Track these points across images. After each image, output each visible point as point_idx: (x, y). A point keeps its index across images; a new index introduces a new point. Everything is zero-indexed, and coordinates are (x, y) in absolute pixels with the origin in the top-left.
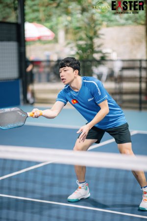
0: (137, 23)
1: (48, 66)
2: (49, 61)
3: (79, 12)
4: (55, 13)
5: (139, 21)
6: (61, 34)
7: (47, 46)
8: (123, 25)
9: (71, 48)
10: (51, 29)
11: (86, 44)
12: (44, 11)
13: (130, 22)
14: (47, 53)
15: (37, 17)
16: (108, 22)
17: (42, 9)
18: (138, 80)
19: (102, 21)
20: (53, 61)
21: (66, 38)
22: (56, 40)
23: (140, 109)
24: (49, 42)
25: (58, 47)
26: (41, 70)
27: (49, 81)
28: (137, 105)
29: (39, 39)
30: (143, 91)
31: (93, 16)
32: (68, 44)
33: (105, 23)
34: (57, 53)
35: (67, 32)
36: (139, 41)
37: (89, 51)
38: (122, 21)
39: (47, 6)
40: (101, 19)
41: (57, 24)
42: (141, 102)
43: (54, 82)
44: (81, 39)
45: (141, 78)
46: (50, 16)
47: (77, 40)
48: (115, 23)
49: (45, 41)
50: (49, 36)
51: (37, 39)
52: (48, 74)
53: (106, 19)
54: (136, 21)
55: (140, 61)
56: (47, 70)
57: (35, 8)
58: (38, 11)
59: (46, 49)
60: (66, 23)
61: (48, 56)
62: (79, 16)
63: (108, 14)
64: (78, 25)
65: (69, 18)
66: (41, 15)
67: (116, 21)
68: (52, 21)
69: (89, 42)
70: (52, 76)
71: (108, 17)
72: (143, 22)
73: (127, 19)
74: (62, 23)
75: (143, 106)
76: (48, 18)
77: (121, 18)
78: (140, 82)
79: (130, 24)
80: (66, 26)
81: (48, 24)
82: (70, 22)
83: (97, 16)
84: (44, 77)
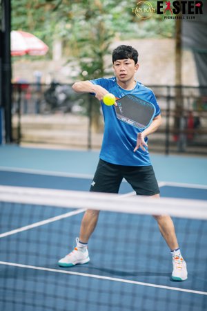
0: (163, 35)
1: (39, 91)
2: (39, 85)
3: (83, 17)
4: (50, 19)
5: (164, 33)
6: (57, 47)
7: (37, 63)
8: (143, 37)
9: (73, 67)
10: (43, 39)
11: (93, 63)
12: (33, 14)
13: (152, 33)
14: (37, 73)
15: (24, 23)
16: (123, 34)
17: (30, 11)
18: (165, 113)
19: (115, 31)
20: (45, 85)
21: (63, 54)
22: (49, 56)
23: (167, 152)
24: (40, 58)
25: (52, 66)
26: (28, 96)
27: (39, 112)
28: (163, 148)
29: (27, 53)
30: (171, 129)
31: (102, 24)
32: (69, 61)
33: (118, 34)
34: (51, 74)
35: (65, 44)
36: (165, 60)
37: (97, 72)
38: (142, 33)
39: (38, 8)
40: (113, 28)
41: (51, 34)
42: (167, 144)
43: (46, 114)
44: (85, 56)
45: (168, 110)
46: (41, 21)
47: (81, 57)
48: (131, 34)
49: (35, 56)
50: (40, 50)
51: (24, 54)
52: (38, 103)
53: (119, 28)
54: (160, 32)
55: (168, 87)
56: (36, 96)
57: (21, 9)
58: (25, 14)
59: (35, 68)
60: (64, 32)
61: (39, 78)
62: (83, 23)
63: (123, 22)
64: (81, 35)
65: (69, 26)
66: (29, 20)
67: (133, 31)
68: (45, 29)
69: (98, 60)
70: (44, 106)
71: (122, 26)
72: (170, 35)
73: (148, 30)
74: (59, 32)
75: (171, 148)
76: (39, 25)
77: (140, 28)
78: (168, 116)
79: (152, 37)
80: (64, 36)
81: (40, 34)
82: (71, 31)
83: (108, 25)
84: (32, 106)
